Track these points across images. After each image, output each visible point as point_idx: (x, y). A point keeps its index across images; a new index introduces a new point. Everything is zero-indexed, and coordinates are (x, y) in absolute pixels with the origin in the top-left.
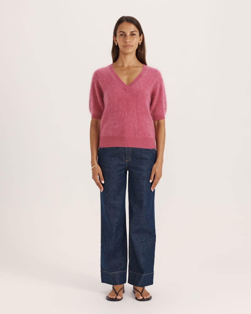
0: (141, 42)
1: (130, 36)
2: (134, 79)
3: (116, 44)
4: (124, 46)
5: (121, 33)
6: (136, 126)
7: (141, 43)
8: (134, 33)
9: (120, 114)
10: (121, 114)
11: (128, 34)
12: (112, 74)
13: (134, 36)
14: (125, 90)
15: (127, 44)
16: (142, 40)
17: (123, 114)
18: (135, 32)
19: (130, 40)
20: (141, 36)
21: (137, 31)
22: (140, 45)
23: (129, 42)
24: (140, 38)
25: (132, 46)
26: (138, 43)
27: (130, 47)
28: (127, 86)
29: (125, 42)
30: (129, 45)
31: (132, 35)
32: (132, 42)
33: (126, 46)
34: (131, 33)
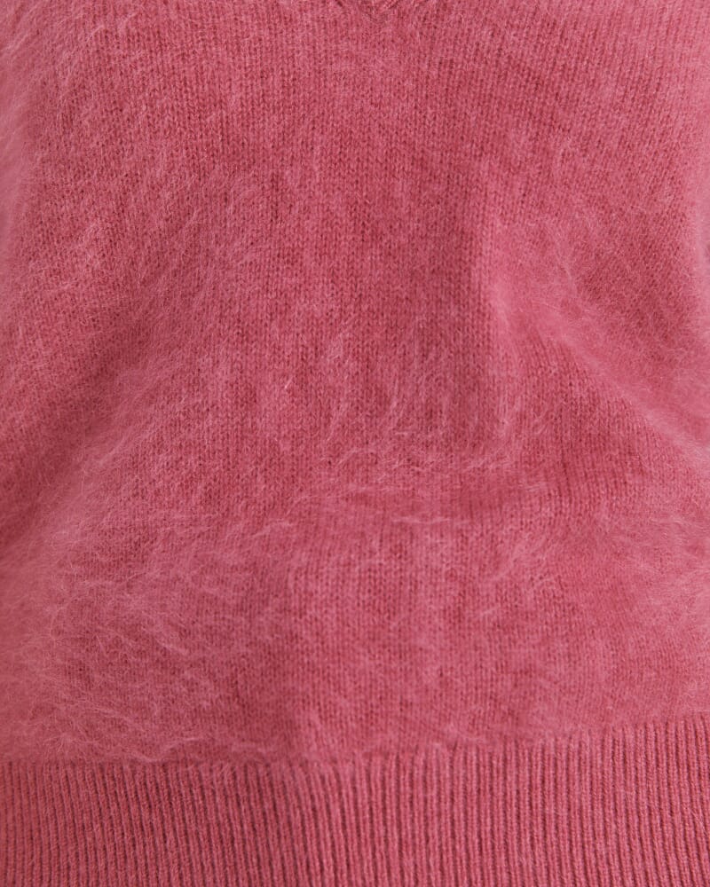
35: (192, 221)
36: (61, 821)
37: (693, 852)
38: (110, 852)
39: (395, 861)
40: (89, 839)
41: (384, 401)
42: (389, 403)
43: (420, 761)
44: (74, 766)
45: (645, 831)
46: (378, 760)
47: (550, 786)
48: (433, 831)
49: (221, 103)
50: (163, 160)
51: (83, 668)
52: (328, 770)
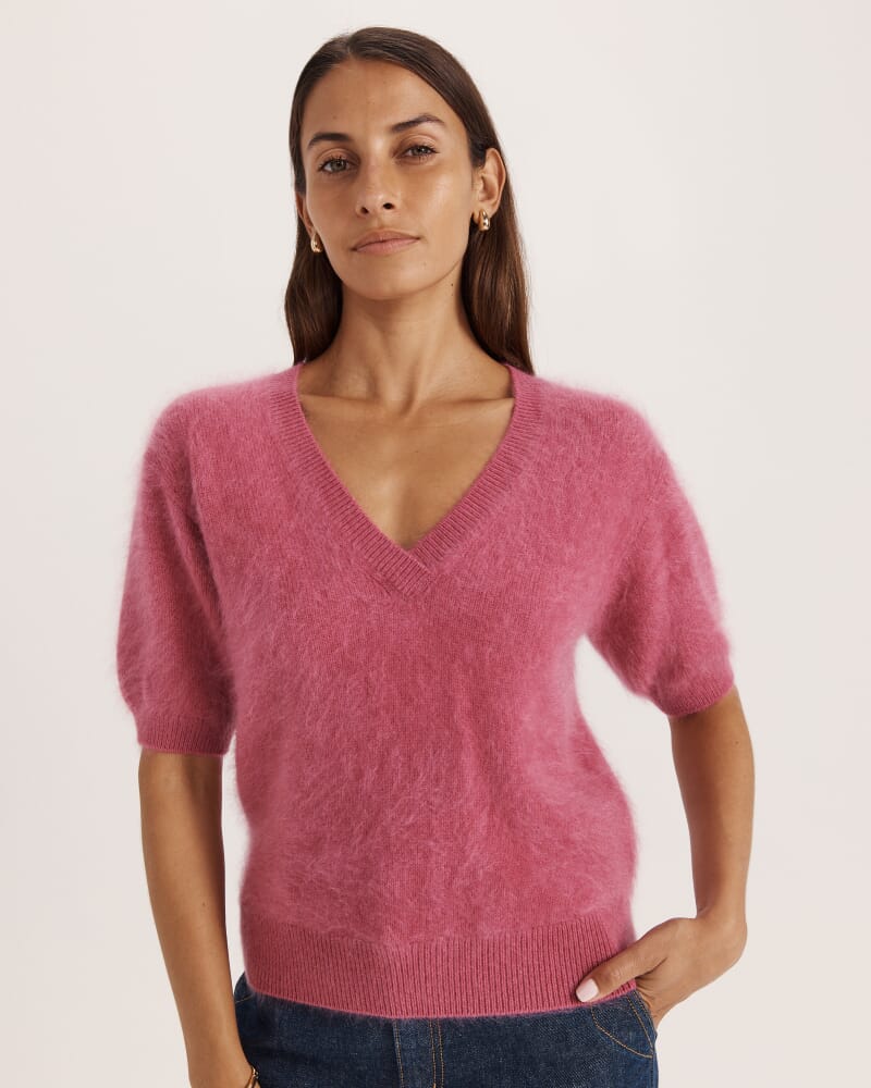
0: (489, 209)
1: (392, 162)
2: (449, 502)
3: (313, 244)
4: (354, 249)
5: (325, 144)
6: (474, 854)
7: (492, 220)
8: (427, 141)
9: (349, 769)
10: (359, 775)
11: (379, 146)
12: (294, 464)
13: (429, 162)
14: (388, 585)
15: (375, 224)
16: (497, 198)
17: (370, 774)
18: (427, 127)
19: (394, 195)
20: (490, 165)
21: (440, 117)
22: (486, 231)
23: (388, 206)
24: (483, 178)
25: (418, 239)
26: (473, 215)
27: (396, 244)
28: (403, 555)
29: (358, 209)
30: (386, 229)
31: (410, 153)
32: (410, 205)
33: (370, 243)
34: (397, 135)
35: (332, 697)
37: (560, 983)
39: (423, 984)
41: (416, 774)
42: (418, 775)
43: (434, 944)
45: (537, 973)
46: (416, 946)
47: (491, 955)
48: (440, 973)
49: (340, 644)
50: (316, 668)
51: (297, 889)
52: (395, 950)
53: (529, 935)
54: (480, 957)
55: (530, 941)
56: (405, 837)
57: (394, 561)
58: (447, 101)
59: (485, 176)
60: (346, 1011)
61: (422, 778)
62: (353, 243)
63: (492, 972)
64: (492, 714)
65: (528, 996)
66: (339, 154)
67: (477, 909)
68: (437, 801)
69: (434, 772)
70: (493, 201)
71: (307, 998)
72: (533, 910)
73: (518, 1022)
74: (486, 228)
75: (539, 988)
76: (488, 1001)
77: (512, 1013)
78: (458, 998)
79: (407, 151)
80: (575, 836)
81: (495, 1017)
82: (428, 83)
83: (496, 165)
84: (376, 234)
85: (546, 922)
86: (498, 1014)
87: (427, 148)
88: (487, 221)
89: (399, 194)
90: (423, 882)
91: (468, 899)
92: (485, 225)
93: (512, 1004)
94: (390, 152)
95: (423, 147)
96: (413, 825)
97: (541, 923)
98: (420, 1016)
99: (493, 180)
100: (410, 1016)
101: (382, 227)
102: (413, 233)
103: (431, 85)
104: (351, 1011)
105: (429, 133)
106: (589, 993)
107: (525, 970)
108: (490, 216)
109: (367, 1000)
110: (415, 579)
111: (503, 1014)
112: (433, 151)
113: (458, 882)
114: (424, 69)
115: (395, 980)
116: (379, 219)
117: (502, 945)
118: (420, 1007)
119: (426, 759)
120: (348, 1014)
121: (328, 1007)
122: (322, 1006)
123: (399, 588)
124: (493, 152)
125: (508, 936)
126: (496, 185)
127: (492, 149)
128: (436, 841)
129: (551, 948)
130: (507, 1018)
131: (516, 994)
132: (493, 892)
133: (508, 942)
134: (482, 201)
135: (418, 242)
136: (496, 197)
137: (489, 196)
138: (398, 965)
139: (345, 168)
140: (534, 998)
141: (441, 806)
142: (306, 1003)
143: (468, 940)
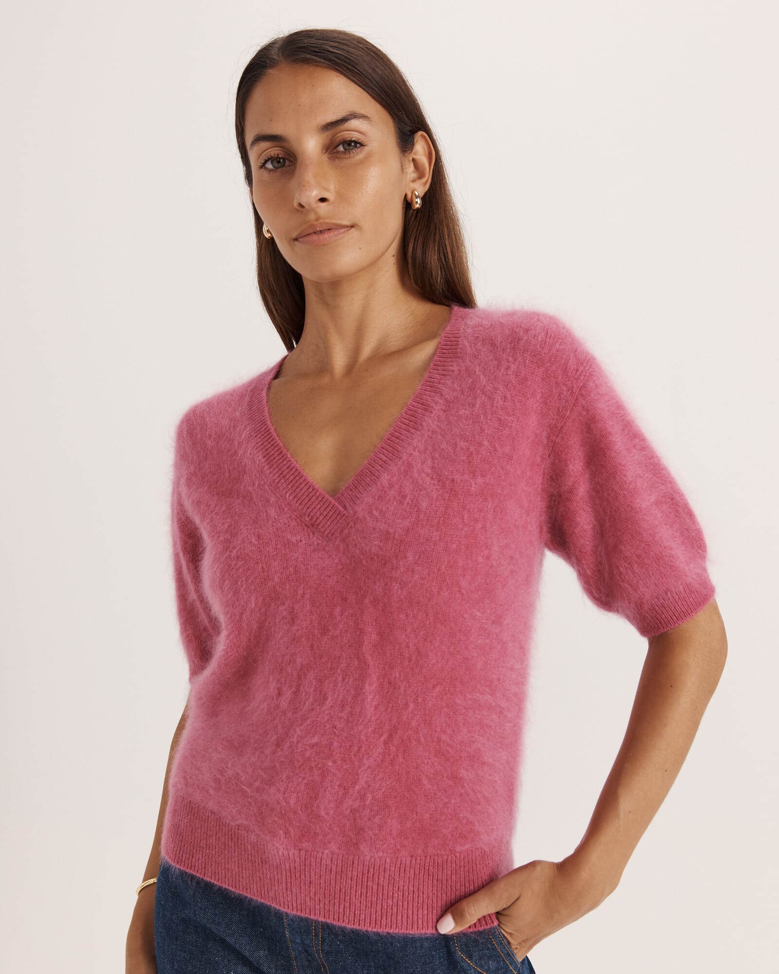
0: (420, 189)
1: (325, 157)
4: (296, 239)
5: (265, 145)
7: (423, 198)
8: (355, 136)
11: (311, 143)
13: (359, 155)
14: (314, 527)
15: (312, 217)
16: (429, 176)
18: (354, 123)
19: (327, 190)
20: (420, 147)
21: (365, 114)
22: (418, 208)
23: (323, 200)
24: (414, 160)
25: (352, 227)
26: (406, 195)
27: (331, 234)
28: (327, 499)
29: (295, 205)
30: (322, 221)
31: (341, 148)
32: (341, 197)
33: (309, 235)
34: (328, 134)
36: (203, 831)
38: (217, 849)
40: (211, 841)
41: (325, 699)
44: (212, 812)
46: (303, 853)
50: (253, 599)
53: (408, 862)
54: (360, 875)
55: (408, 868)
56: (307, 754)
57: (319, 506)
58: (373, 98)
59: (415, 157)
60: (245, 894)
61: (329, 702)
62: (294, 235)
63: (370, 892)
64: (398, 647)
65: (399, 918)
66: (277, 152)
67: (362, 829)
68: (339, 725)
69: (341, 697)
70: (424, 180)
71: (213, 878)
72: (413, 839)
73: (387, 940)
74: (417, 206)
75: (410, 912)
76: (363, 917)
77: (383, 930)
78: (336, 907)
79: (338, 146)
80: (463, 773)
81: (366, 931)
82: (353, 81)
83: (426, 147)
84: (312, 226)
85: (423, 851)
86: (370, 929)
87: (356, 142)
88: (419, 200)
89: (332, 187)
90: (316, 799)
91: (355, 819)
92: (418, 203)
93: (384, 922)
94: (323, 149)
95: (351, 141)
96: (317, 744)
97: (420, 852)
98: (303, 915)
99: (423, 159)
100: (294, 912)
101: (318, 219)
102: (346, 222)
103: (357, 84)
104: (249, 896)
105: (356, 128)
106: (448, 926)
107: (401, 894)
108: (422, 195)
109: (263, 890)
110: (335, 522)
111: (375, 930)
112: (362, 145)
113: (349, 803)
114: (348, 69)
115: (284, 878)
116: (316, 213)
117: (382, 869)
118: (303, 907)
119: (335, 686)
120: (246, 897)
121: (230, 888)
122: (225, 886)
123: (323, 530)
124: (423, 136)
125: (388, 860)
126: (427, 165)
127: (420, 133)
128: (334, 762)
129: (426, 876)
130: (378, 934)
131: (389, 914)
132: (377, 817)
133: (388, 866)
134: (414, 181)
135: (353, 229)
136: (427, 175)
137: (421, 176)
138: (287, 866)
139: (284, 166)
140: (404, 920)
141: (343, 730)
142: (212, 881)
143: (351, 858)
